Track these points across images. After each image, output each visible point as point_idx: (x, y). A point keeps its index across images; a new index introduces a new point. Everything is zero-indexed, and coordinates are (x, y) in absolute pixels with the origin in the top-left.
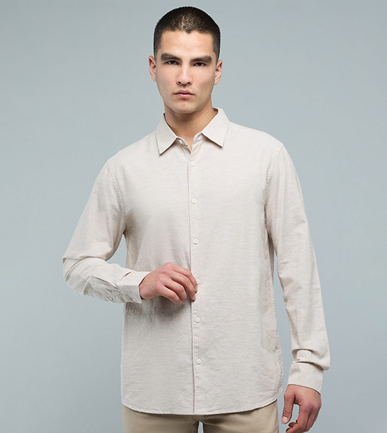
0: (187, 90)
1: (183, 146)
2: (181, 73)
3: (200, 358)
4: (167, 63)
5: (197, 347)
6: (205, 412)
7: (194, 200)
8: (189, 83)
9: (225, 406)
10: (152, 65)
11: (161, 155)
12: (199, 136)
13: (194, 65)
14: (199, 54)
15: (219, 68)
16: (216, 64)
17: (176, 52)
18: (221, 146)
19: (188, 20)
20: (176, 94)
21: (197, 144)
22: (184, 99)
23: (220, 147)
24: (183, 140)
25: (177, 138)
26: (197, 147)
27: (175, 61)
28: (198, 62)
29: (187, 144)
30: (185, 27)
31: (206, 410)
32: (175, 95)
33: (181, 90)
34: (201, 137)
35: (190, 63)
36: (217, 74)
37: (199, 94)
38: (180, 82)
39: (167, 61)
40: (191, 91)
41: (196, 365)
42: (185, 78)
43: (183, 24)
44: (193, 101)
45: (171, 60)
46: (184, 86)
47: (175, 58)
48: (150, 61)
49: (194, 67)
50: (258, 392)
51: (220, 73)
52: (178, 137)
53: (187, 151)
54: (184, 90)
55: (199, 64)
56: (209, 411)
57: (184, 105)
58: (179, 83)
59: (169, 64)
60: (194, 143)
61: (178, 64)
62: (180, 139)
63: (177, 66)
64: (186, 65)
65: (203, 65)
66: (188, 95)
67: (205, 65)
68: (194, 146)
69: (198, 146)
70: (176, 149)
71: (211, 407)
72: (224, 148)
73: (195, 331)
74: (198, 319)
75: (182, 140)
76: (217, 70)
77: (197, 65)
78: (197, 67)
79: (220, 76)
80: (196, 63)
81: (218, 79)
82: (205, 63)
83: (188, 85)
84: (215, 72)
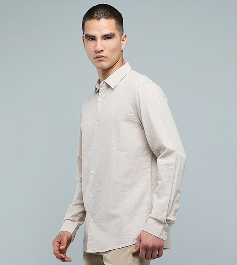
2: (96, 45)
3: (92, 219)
6: (92, 251)
8: (102, 50)
9: (100, 248)
12: (104, 83)
13: (105, 39)
14: (107, 32)
16: (121, 37)
17: (92, 33)
18: (113, 88)
19: (98, 12)
20: (96, 58)
22: (101, 61)
26: (103, 90)
27: (93, 38)
28: (107, 37)
30: (96, 17)
31: (92, 250)
35: (101, 38)
36: (123, 43)
37: (110, 57)
39: (88, 38)
40: (104, 55)
41: (90, 222)
42: (99, 48)
43: (96, 15)
44: (106, 61)
45: (91, 38)
46: (99, 52)
49: (105, 40)
50: (117, 239)
51: (126, 42)
54: (100, 55)
55: (108, 38)
56: (93, 251)
57: (102, 64)
58: (96, 52)
59: (90, 40)
61: (95, 40)
64: (99, 40)
66: (102, 58)
67: (111, 38)
71: (94, 248)
76: (123, 40)
77: (107, 39)
78: (106, 40)
79: (125, 44)
80: (106, 38)
81: (125, 46)
82: (111, 37)
83: (101, 51)
84: (122, 41)
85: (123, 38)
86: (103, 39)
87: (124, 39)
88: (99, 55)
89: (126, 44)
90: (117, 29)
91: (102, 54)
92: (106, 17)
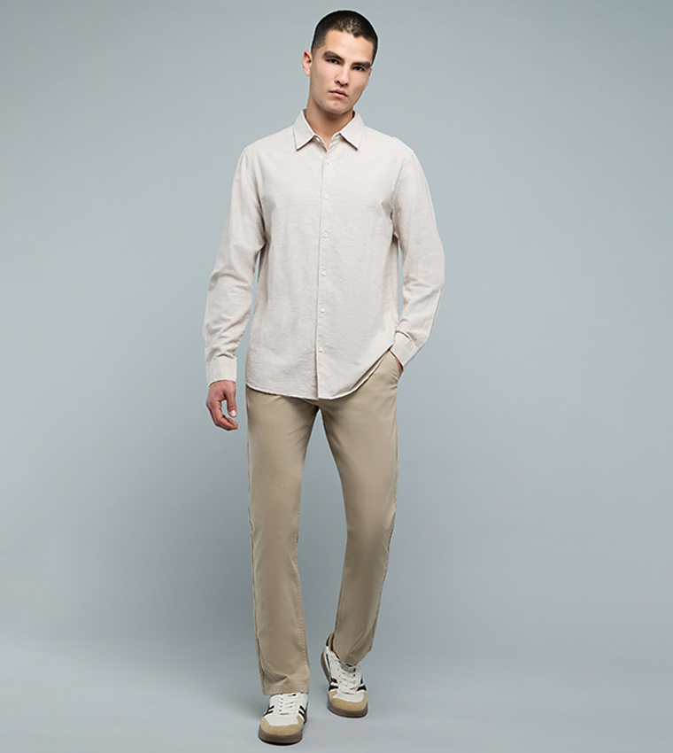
0: (343, 91)
1: (320, 145)
3: (322, 346)
4: (329, 60)
5: (320, 336)
7: (327, 196)
10: (307, 59)
11: (298, 150)
12: (337, 135)
13: (354, 68)
17: (340, 52)
20: (332, 92)
21: (333, 143)
22: (338, 99)
23: (356, 149)
24: (320, 138)
25: (315, 136)
27: (337, 60)
28: (358, 66)
29: (324, 143)
30: (352, 30)
32: (330, 93)
33: (338, 90)
34: (338, 137)
35: (351, 66)
38: (338, 82)
39: (329, 58)
40: (346, 92)
41: (318, 353)
42: (344, 79)
44: (346, 102)
45: (333, 58)
46: (342, 86)
47: (338, 57)
48: (306, 54)
49: (354, 70)
53: (323, 149)
54: (341, 90)
55: (358, 68)
57: (337, 105)
59: (331, 62)
60: (331, 142)
61: (338, 63)
62: (317, 137)
63: (338, 66)
64: (347, 66)
65: (361, 69)
66: (342, 96)
67: (363, 70)
68: (331, 144)
69: (334, 145)
70: (312, 147)
71: (332, 392)
72: (359, 150)
73: (319, 321)
74: (323, 310)
91: (345, 89)
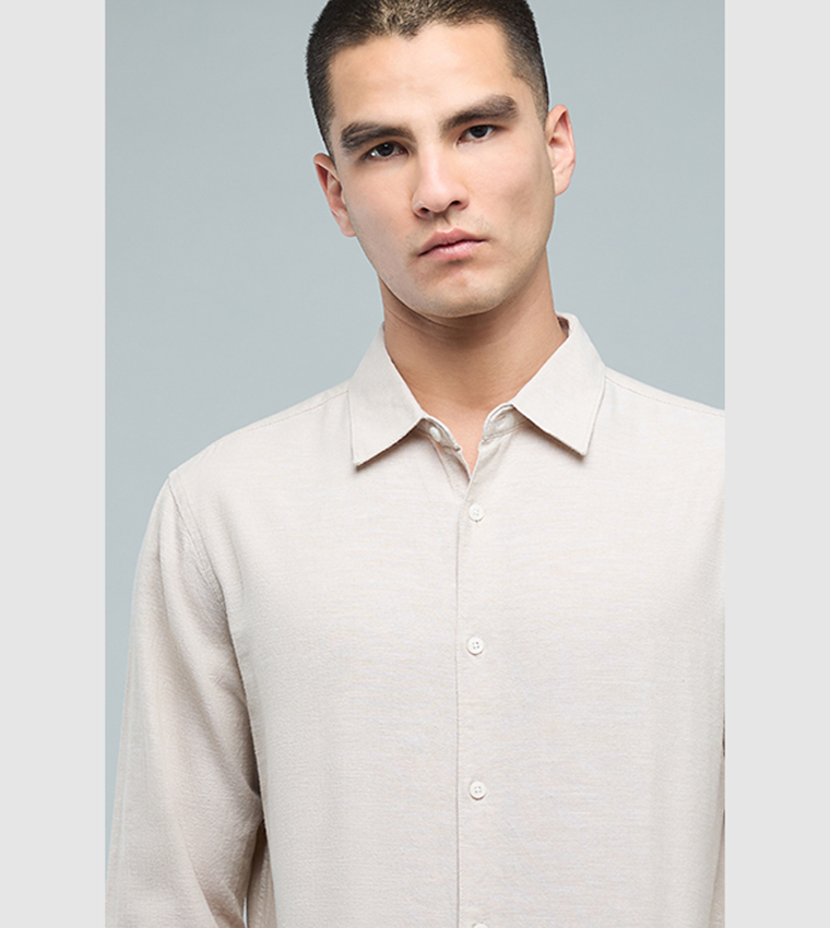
0: (457, 231)
1: (444, 449)
2: (419, 177)
4: (367, 155)
7: (477, 643)
8: (456, 203)
10: (331, 184)
11: (359, 468)
12: (503, 415)
13: (462, 139)
14: (469, 95)
15: (560, 134)
16: (544, 121)
17: (383, 110)
18: (582, 451)
20: (425, 253)
21: (493, 445)
22: (457, 263)
23: (578, 458)
24: (443, 428)
25: (423, 420)
26: (493, 455)
27: (391, 143)
28: (472, 125)
29: (456, 445)
30: (393, 20)
32: (423, 258)
33: (437, 235)
34: (509, 421)
35: (443, 136)
36: (557, 157)
37: (505, 236)
38: (425, 210)
39: (366, 147)
42: (438, 191)
43: (386, 12)
44: (485, 264)
45: (377, 142)
46: (443, 215)
48: (323, 173)
49: (460, 145)
51: (571, 151)
52: (427, 416)
53: (457, 467)
54: (447, 231)
55: (479, 132)
57: (463, 284)
58: (425, 215)
59: (376, 159)
60: (486, 442)
62: (432, 424)
64: (431, 146)
65: (489, 131)
66: (464, 246)
67: (497, 129)
68: (483, 451)
69: (497, 450)
70: (417, 455)
72: (590, 460)
75: (441, 430)
76: (554, 141)
77: (470, 136)
78: (471, 144)
79: (569, 159)
80: (465, 133)
81: (569, 171)
82: (498, 123)
83: (453, 208)
84: (549, 148)
85: (555, 131)
86: (451, 140)
87: (556, 135)
88: (443, 229)
89: (573, 161)
90: (517, 74)
91: (459, 224)
92: (448, 17)
